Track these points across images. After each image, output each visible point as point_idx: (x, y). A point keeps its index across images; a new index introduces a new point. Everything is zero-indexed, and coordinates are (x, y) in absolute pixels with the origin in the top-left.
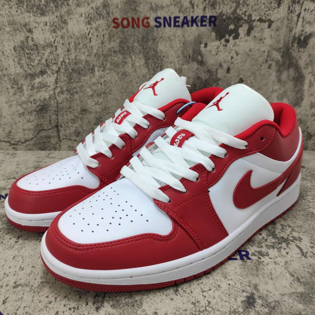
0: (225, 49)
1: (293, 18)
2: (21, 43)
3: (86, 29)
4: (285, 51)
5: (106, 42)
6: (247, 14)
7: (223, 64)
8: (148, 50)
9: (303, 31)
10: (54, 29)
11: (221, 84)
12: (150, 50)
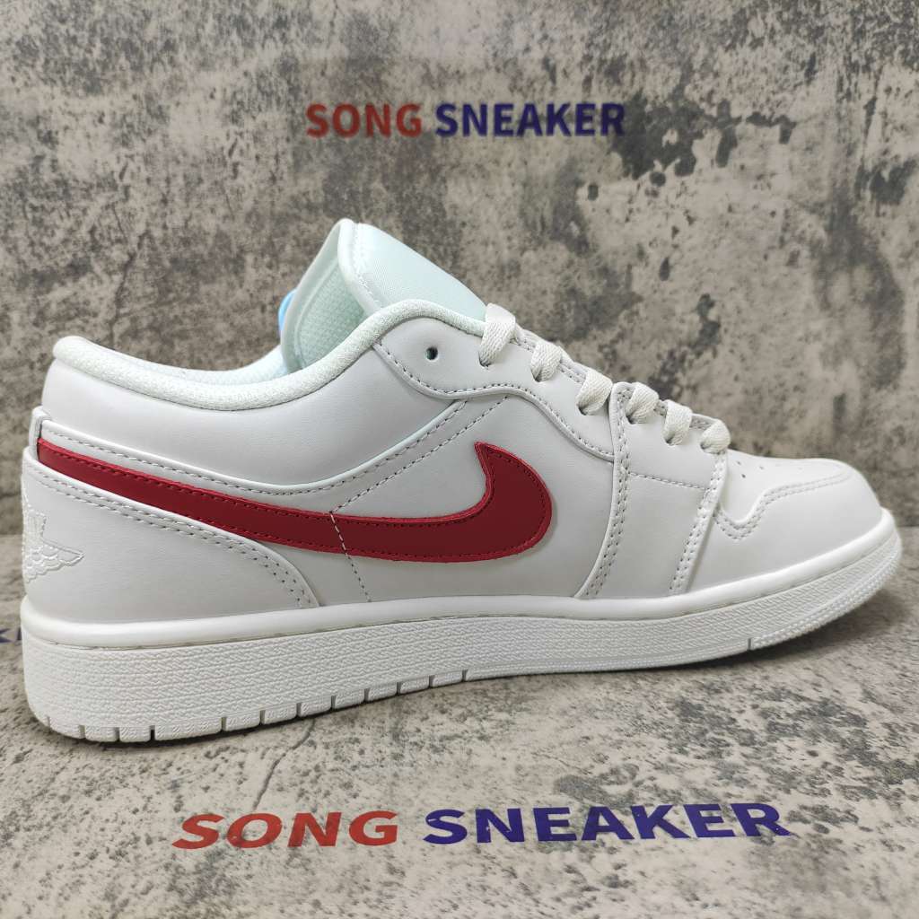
0: (652, 205)
1: (855, 115)
2: (16, 174)
3: (225, 136)
4: (836, 211)
5: (285, 176)
6: (716, 99)
7: (649, 250)
8: (414, 203)
9: (886, 152)
10: (123, 135)
11: (643, 314)
12: (420, 204)
